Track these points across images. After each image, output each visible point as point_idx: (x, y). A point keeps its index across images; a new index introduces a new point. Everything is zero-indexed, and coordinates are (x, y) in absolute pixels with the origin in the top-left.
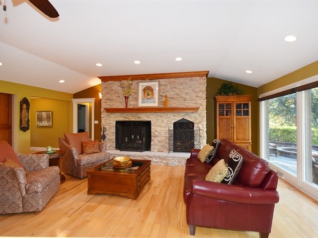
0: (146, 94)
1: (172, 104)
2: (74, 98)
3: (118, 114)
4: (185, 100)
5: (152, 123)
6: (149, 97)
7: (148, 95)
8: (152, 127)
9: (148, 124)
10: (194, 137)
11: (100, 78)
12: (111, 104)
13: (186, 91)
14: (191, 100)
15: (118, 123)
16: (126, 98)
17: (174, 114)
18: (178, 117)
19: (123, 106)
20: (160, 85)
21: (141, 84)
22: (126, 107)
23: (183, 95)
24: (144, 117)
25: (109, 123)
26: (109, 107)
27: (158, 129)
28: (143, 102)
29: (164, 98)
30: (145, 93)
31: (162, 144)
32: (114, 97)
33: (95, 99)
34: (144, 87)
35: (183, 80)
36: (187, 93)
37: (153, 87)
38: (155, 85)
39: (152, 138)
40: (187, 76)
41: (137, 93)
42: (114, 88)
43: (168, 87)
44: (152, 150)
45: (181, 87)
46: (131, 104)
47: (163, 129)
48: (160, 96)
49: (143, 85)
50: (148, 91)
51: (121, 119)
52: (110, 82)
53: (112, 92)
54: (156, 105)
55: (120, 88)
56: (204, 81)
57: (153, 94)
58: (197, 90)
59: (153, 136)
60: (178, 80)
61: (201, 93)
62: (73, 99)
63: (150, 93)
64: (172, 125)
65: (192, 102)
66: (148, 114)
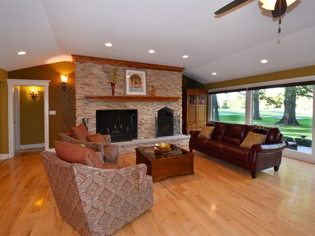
0: (134, 82)
1: (158, 94)
2: (9, 78)
3: (100, 103)
4: (167, 90)
5: (139, 111)
6: (136, 85)
7: (136, 83)
8: (138, 116)
10: (173, 122)
11: (73, 55)
12: (90, 90)
13: (168, 83)
14: (172, 91)
15: (99, 112)
16: (113, 85)
17: (159, 103)
18: (161, 106)
19: (110, 94)
20: (147, 75)
21: (128, 71)
22: (113, 94)
23: (166, 86)
24: (130, 106)
25: (88, 113)
26: (88, 94)
27: (145, 117)
28: (131, 90)
30: (132, 81)
31: (148, 131)
32: (95, 82)
33: (49, 81)
34: (131, 75)
35: (165, 72)
36: (169, 85)
37: (140, 75)
38: (142, 73)
40: (169, 70)
41: (124, 80)
42: (93, 72)
43: (154, 77)
44: (139, 137)
45: (164, 79)
46: (118, 91)
47: (150, 117)
48: (147, 85)
49: (129, 73)
50: (135, 79)
51: (104, 108)
52: (89, 64)
53: (91, 76)
54: (144, 94)
55: (102, 73)
56: (180, 75)
57: (141, 83)
58: (176, 83)
59: (140, 125)
60: (161, 72)
61: (179, 86)
62: (7, 79)
63: (138, 82)
64: (157, 113)
65: (173, 93)
66: (135, 103)
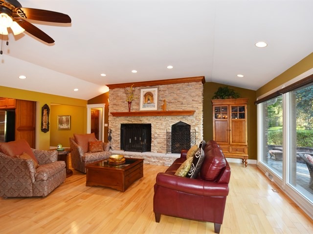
0: (147, 99)
1: (171, 108)
2: (88, 104)
3: (122, 118)
4: (182, 104)
5: (152, 125)
6: (149, 102)
7: (149, 100)
8: (152, 130)
9: (149, 126)
10: (190, 139)
11: (108, 86)
12: (117, 108)
13: (183, 96)
14: (188, 104)
15: (123, 125)
16: (130, 103)
17: (172, 117)
18: (175, 120)
19: (127, 111)
20: (159, 91)
21: (142, 90)
22: (130, 111)
23: (181, 100)
24: (145, 120)
25: (115, 125)
26: (115, 111)
27: (158, 131)
28: (144, 106)
29: (162, 102)
30: (145, 98)
31: (161, 145)
32: (120, 103)
33: (105, 104)
34: (145, 93)
35: (180, 85)
36: (184, 98)
37: (153, 93)
38: (154, 90)
39: (152, 140)
40: (184, 82)
41: (139, 99)
42: (119, 95)
43: (167, 92)
44: (152, 151)
45: (178, 92)
46: (134, 108)
47: (162, 131)
48: (159, 100)
49: (144, 91)
50: (149, 96)
51: (126, 122)
52: (116, 89)
53: (118, 98)
54: (155, 109)
55: (124, 95)
56: (200, 85)
57: (153, 99)
58: (193, 94)
59: (153, 138)
60: (175, 86)
61: (197, 97)
62: (87, 105)
63: (150, 98)
64: (170, 128)
65: (189, 106)
66: (149, 118)
